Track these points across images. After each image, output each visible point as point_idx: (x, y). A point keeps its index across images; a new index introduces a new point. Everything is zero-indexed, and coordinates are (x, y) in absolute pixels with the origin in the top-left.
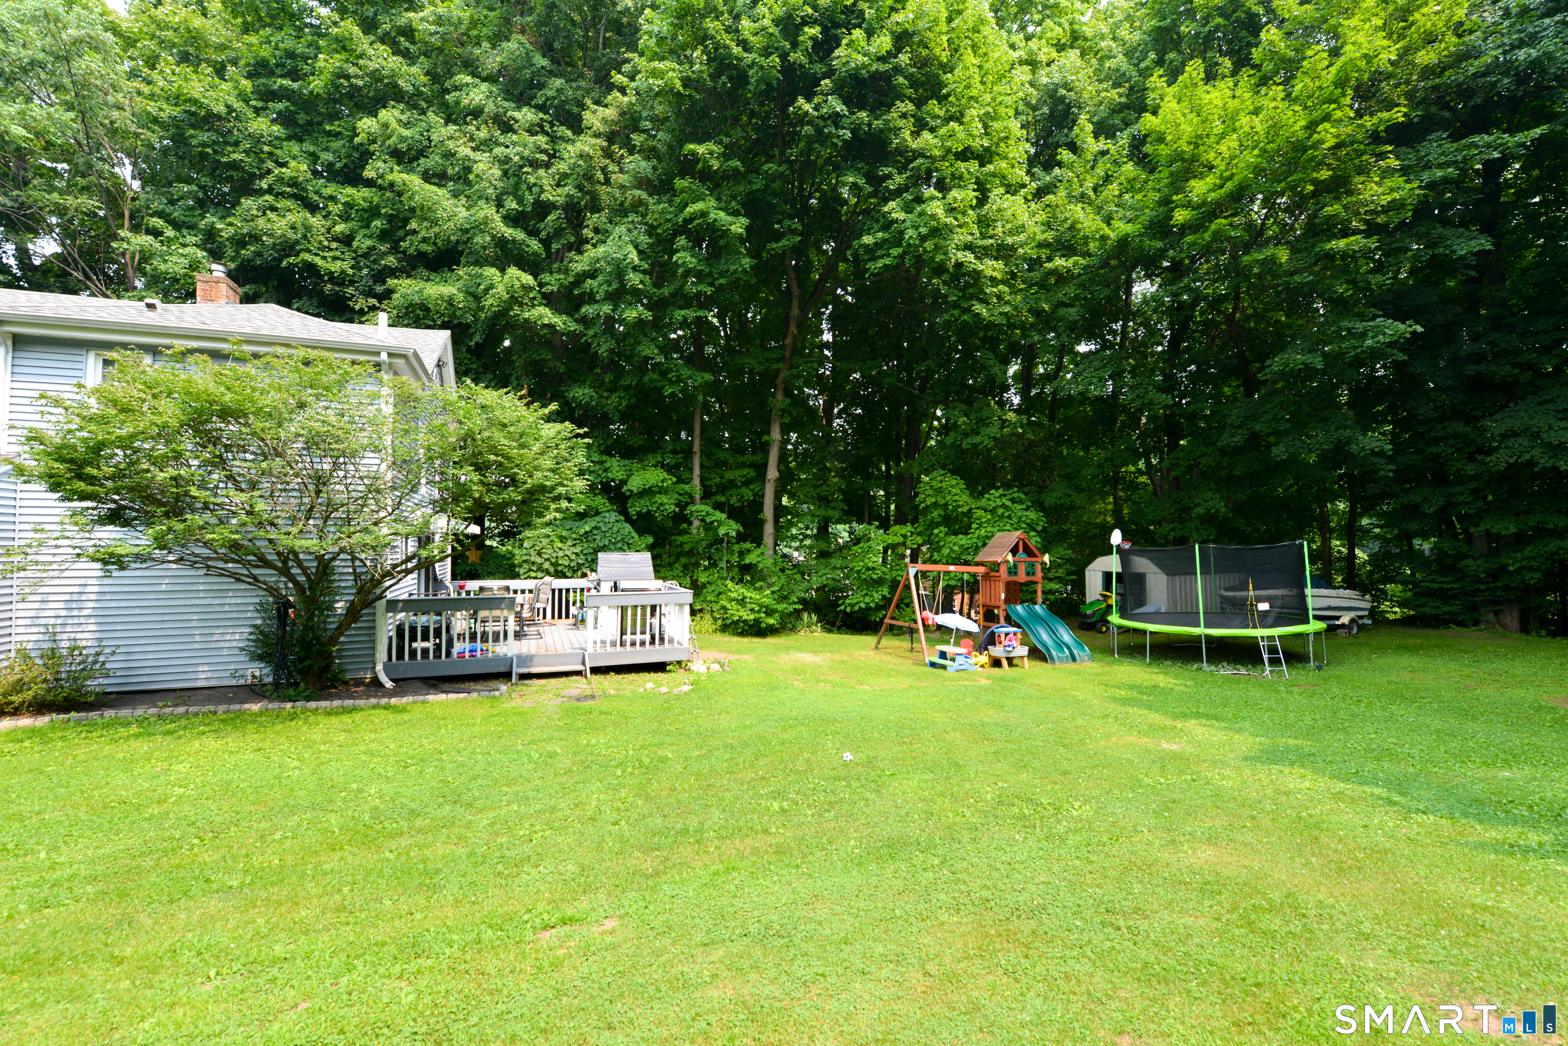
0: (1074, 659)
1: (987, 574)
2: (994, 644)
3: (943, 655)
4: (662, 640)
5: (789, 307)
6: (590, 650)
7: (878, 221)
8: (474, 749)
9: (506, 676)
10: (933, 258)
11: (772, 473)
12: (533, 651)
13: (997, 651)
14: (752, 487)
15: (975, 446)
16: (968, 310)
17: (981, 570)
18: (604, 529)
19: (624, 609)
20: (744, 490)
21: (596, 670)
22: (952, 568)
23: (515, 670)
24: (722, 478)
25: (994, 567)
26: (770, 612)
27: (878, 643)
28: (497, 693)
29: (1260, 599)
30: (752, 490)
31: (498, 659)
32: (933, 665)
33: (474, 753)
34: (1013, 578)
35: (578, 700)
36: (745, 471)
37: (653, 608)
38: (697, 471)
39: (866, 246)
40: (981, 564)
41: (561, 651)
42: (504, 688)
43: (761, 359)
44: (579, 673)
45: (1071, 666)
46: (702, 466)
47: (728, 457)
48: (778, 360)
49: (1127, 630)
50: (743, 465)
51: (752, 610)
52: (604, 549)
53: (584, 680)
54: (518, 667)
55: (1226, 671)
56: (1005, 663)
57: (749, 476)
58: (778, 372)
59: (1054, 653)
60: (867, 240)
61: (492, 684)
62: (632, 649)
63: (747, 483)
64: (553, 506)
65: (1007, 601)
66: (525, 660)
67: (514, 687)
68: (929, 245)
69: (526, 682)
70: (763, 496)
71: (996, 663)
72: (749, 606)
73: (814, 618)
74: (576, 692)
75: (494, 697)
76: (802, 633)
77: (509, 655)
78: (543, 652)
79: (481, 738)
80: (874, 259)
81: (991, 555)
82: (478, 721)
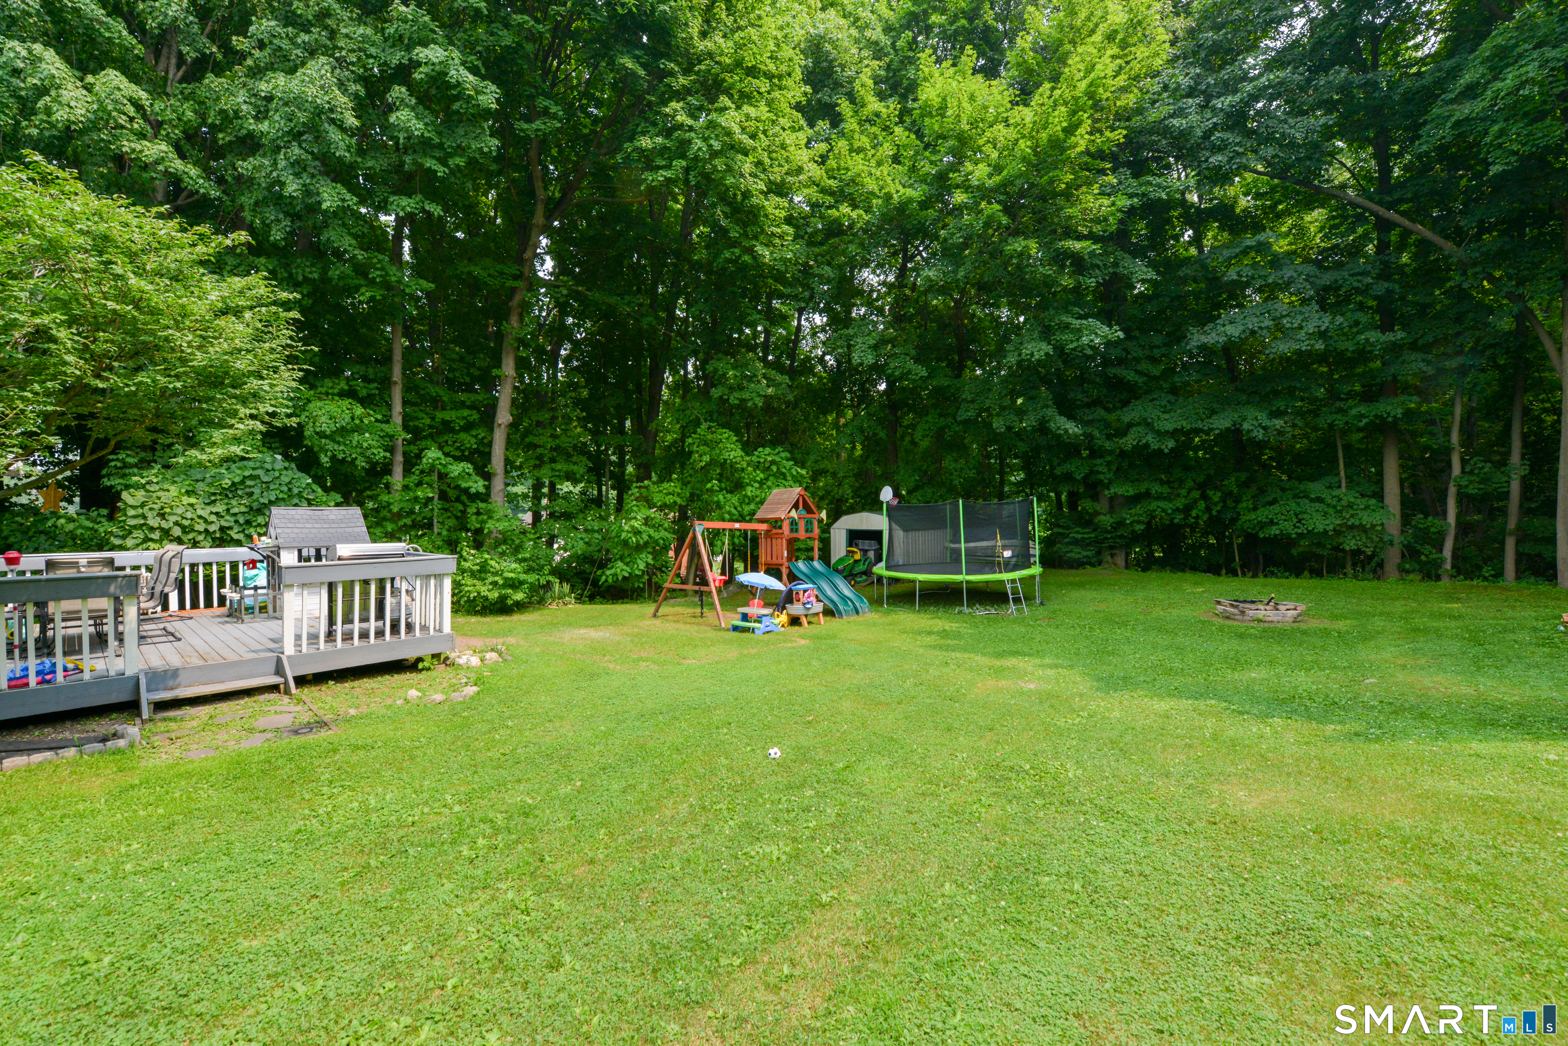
0: (857, 612)
1: (768, 531)
2: (791, 602)
3: (745, 617)
4: (410, 627)
5: (532, 213)
6: (289, 649)
7: (655, 124)
8: (117, 866)
9: (130, 707)
10: (723, 178)
11: (504, 417)
12: (175, 661)
13: (796, 609)
14: (474, 433)
15: (743, 401)
16: (750, 251)
17: (764, 527)
18: (265, 479)
19: (331, 587)
20: (463, 436)
21: (301, 681)
22: (737, 525)
23: (146, 697)
24: (433, 419)
25: (776, 523)
26: (514, 585)
27: (657, 610)
28: (121, 743)
29: (1005, 547)
30: (476, 437)
31: (102, 681)
32: (736, 628)
33: (117, 874)
34: (794, 535)
35: (296, 732)
36: (466, 413)
37: (381, 583)
38: (398, 408)
39: (641, 151)
40: (762, 521)
41: (233, 657)
42: (133, 730)
43: (492, 271)
44: (274, 688)
45: (855, 617)
46: (405, 403)
47: (441, 393)
48: (516, 278)
49: (894, 581)
50: (463, 405)
51: (495, 584)
52: (277, 502)
53: (286, 699)
54: (148, 691)
55: (980, 612)
56: (804, 620)
57: (471, 419)
58: (513, 290)
59: (841, 607)
60: (645, 142)
61: (101, 726)
62: (364, 643)
63: (468, 427)
64: (243, 411)
65: (789, 559)
66: (158, 678)
67: (149, 726)
68: (720, 164)
69: (171, 714)
70: (490, 444)
71: (795, 621)
72: (491, 579)
73: (566, 588)
74: (286, 720)
75: (118, 751)
76: (554, 606)
77: (129, 673)
78: (196, 662)
79: (124, 839)
80: (652, 168)
81: (772, 511)
82: (101, 805)
